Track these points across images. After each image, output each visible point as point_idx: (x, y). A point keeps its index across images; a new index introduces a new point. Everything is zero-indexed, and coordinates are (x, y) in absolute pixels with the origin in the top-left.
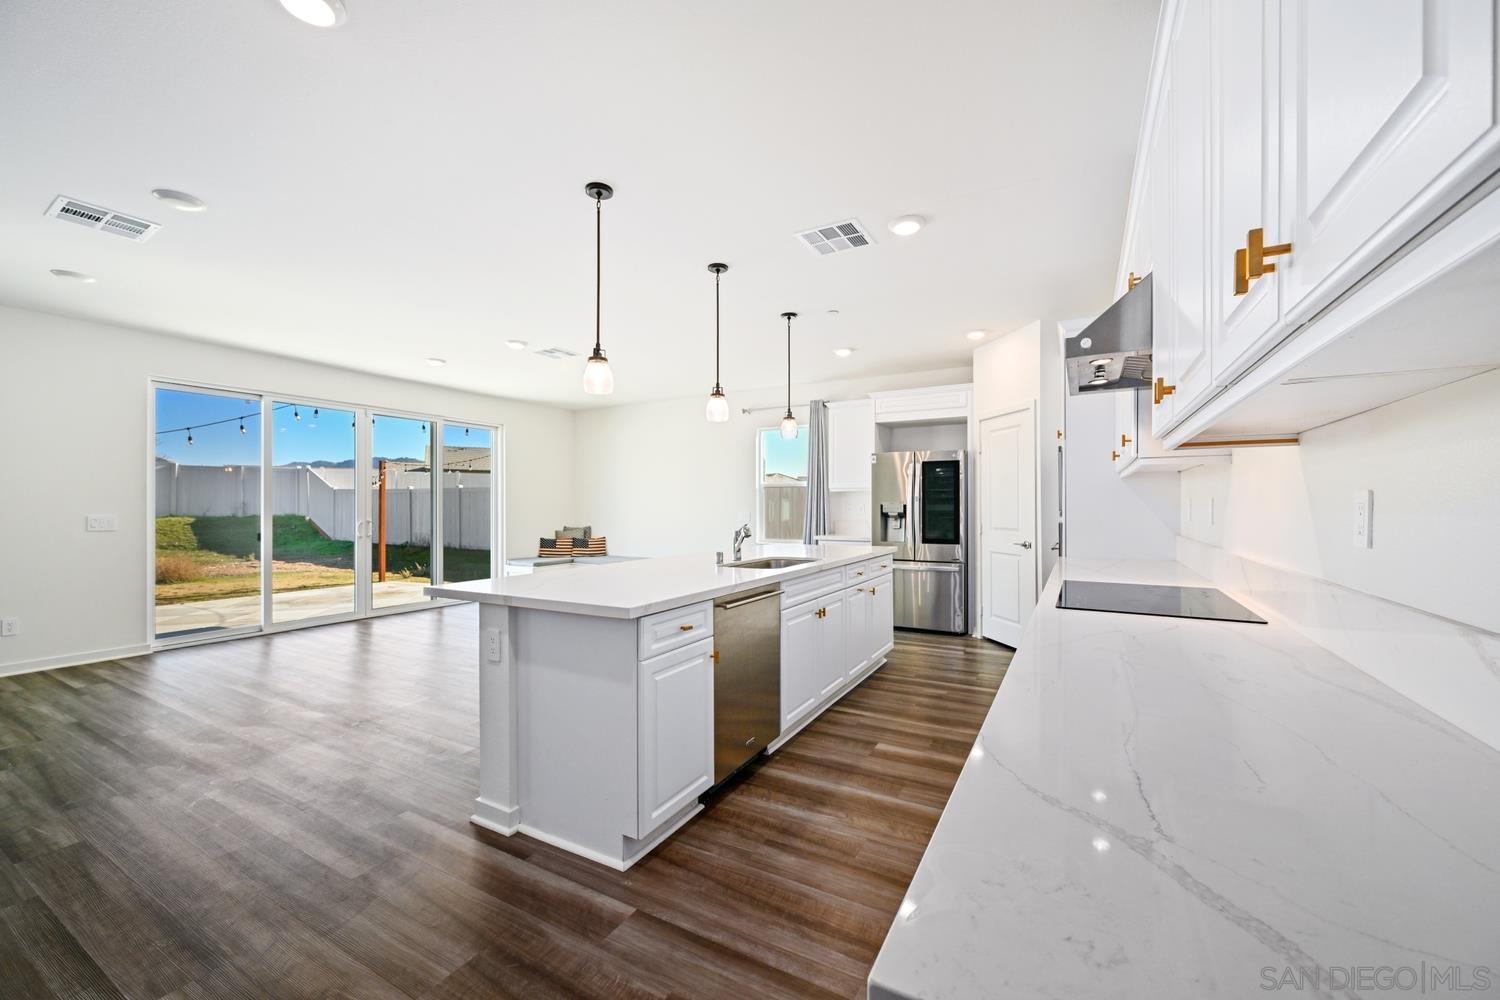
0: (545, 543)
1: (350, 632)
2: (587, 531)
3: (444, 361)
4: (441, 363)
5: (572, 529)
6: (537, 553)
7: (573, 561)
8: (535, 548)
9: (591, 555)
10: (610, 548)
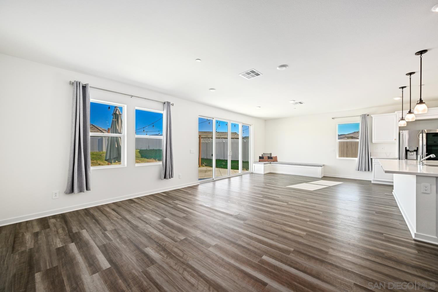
0: (260, 158)
1: (227, 180)
2: (271, 154)
3: (260, 107)
4: (259, 108)
5: (266, 154)
6: (258, 161)
7: (270, 163)
8: (258, 159)
9: (273, 161)
10: (279, 160)
